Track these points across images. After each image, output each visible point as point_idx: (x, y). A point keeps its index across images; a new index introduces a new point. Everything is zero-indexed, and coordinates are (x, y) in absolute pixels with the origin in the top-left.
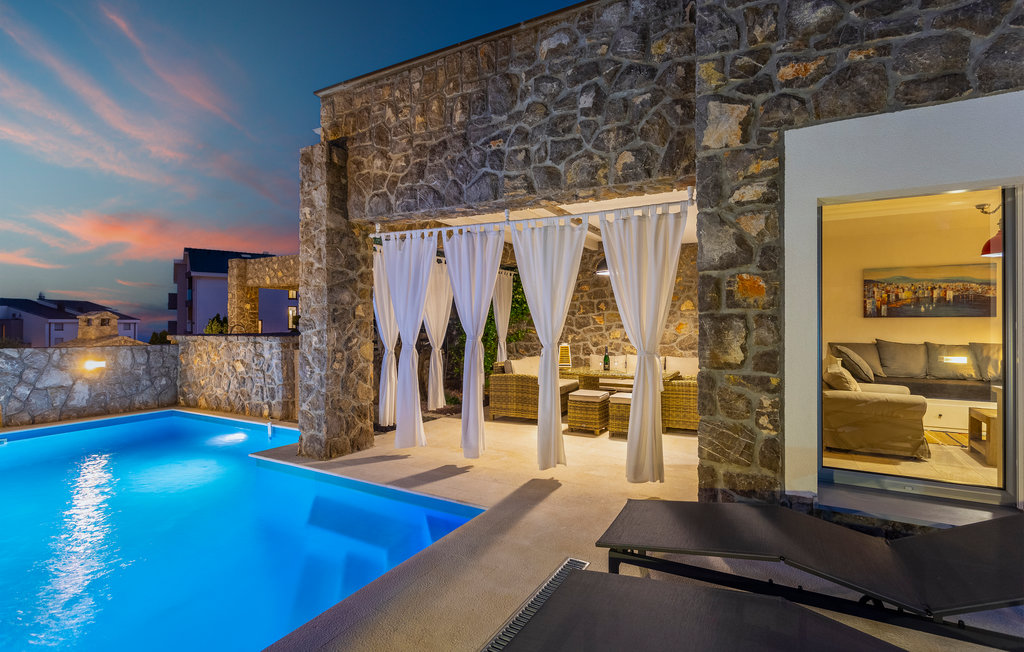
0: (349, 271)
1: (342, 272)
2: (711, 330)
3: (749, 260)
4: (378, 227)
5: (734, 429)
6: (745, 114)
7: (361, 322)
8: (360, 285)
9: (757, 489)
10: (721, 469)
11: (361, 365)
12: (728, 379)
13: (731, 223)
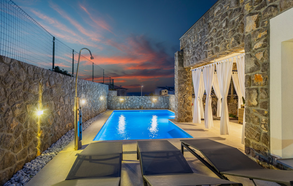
0: (184, 79)
1: (182, 80)
2: (248, 93)
3: (258, 69)
4: (192, 68)
5: (254, 128)
6: (257, 18)
7: (188, 91)
8: (187, 82)
9: (260, 150)
10: (252, 141)
11: (188, 102)
12: (253, 110)
13: (254, 56)
